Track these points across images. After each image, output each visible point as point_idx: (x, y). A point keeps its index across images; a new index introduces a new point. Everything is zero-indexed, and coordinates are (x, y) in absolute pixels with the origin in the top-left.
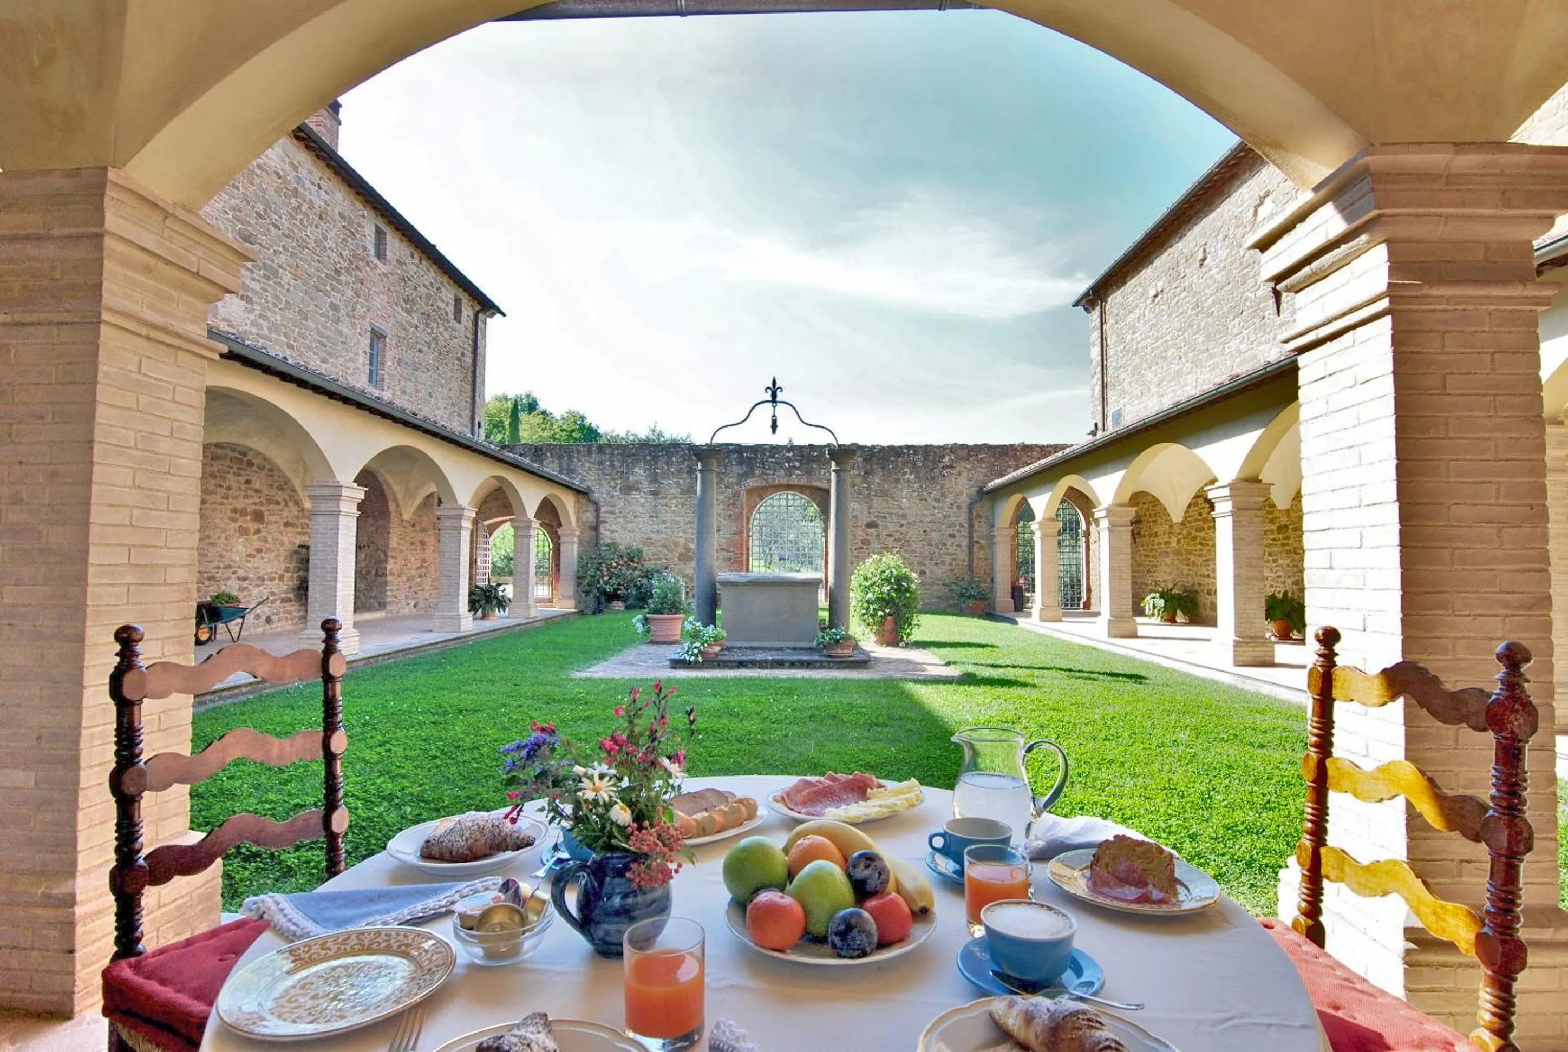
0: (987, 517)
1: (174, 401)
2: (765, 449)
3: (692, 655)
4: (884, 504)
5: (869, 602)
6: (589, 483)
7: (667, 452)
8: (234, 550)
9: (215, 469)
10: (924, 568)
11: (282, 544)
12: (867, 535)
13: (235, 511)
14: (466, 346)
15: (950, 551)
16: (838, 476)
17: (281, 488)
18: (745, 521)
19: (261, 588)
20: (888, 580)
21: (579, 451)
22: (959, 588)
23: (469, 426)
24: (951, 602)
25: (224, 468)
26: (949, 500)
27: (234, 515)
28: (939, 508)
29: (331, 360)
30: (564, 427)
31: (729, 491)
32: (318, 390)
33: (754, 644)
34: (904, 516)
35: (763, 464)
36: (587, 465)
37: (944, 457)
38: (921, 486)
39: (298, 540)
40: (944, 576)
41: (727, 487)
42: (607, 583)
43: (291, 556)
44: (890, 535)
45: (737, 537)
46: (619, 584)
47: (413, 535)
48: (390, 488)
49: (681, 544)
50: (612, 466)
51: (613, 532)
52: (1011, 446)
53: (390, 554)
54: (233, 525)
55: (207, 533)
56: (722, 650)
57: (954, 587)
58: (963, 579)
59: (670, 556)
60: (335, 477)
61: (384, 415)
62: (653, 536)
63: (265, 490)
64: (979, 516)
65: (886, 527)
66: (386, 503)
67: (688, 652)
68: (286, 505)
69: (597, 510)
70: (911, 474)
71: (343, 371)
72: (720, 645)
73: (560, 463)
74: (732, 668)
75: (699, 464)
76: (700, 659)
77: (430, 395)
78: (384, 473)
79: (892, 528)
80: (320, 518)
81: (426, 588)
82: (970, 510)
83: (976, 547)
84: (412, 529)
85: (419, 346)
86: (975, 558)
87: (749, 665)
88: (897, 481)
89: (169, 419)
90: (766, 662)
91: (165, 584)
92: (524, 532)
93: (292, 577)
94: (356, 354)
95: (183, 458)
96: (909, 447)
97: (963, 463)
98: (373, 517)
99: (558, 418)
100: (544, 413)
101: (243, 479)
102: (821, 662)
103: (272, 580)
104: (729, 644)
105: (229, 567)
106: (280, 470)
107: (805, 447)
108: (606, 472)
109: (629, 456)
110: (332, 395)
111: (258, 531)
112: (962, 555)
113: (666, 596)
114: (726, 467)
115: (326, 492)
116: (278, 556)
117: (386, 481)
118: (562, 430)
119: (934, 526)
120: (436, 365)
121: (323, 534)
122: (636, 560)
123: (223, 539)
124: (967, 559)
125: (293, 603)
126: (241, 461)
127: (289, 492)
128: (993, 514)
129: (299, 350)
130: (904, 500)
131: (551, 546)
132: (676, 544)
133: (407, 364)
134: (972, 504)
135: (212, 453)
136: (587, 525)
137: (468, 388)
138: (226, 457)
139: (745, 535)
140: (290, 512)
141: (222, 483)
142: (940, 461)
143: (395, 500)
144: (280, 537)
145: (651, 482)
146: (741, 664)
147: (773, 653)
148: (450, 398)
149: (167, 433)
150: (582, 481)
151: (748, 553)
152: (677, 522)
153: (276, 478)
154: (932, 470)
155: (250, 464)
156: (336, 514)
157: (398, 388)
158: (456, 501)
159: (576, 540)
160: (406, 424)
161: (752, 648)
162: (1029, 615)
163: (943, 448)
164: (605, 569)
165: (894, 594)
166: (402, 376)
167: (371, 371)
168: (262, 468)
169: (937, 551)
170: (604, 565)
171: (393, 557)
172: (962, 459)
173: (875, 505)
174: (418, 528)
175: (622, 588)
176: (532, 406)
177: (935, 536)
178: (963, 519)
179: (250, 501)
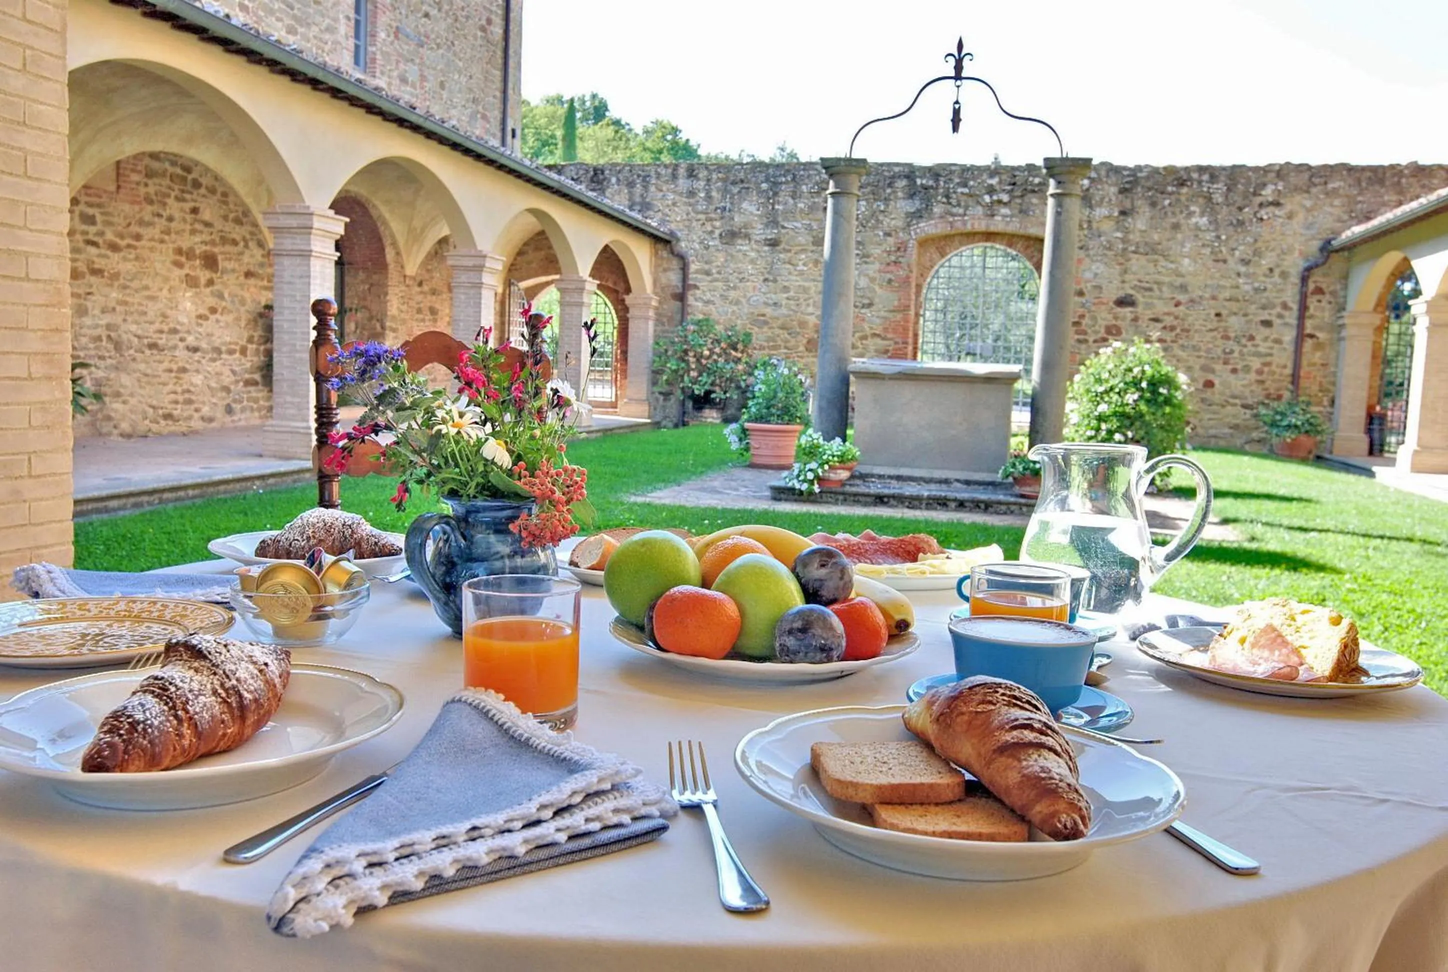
0: (1333, 293)
1: (24, 19)
2: (952, 172)
3: (804, 481)
4: (1151, 268)
5: (1100, 419)
6: (673, 226)
7: (794, 176)
8: (180, 307)
9: (151, 190)
10: (1211, 377)
11: (243, 302)
12: (1116, 318)
13: (179, 251)
14: (494, 9)
15: (1261, 349)
16: (1059, 204)
17: (238, 221)
18: (914, 290)
19: (218, 363)
20: (1136, 383)
21: (658, 176)
22: (1271, 413)
23: (499, 134)
24: (1255, 435)
25: (164, 190)
26: (1266, 262)
27: (178, 258)
28: (1247, 275)
29: (301, 30)
30: (649, 144)
31: (891, 240)
32: (275, 66)
33: (904, 472)
34: (1183, 288)
35: (947, 197)
36: (671, 196)
37: (1264, 185)
38: (1218, 237)
39: (265, 298)
40: (1247, 393)
41: (888, 234)
42: (695, 381)
43: (255, 321)
44: (1156, 320)
45: (899, 316)
46: (713, 384)
47: (420, 298)
48: (385, 223)
49: (811, 325)
50: (709, 197)
51: (708, 302)
52: (1392, 167)
53: (388, 324)
54: (178, 273)
55: (144, 282)
56: (852, 477)
57: (1263, 411)
58: (1279, 398)
59: (793, 342)
60: (303, 201)
61: (371, 109)
62: (768, 311)
63: (219, 224)
64: (1319, 291)
65: (1149, 306)
66: (382, 250)
67: (798, 476)
68: (246, 246)
69: (684, 269)
70: (1202, 215)
71: (318, 48)
72: (849, 469)
73: (630, 192)
74: (866, 504)
75: (831, 183)
76: (816, 488)
77: (442, 85)
78: (377, 203)
79: (1161, 308)
80: (286, 261)
81: (439, 378)
82: (1304, 280)
83: (1308, 344)
84: (418, 289)
85: (425, 8)
86: (1304, 362)
87: (892, 502)
88: (1176, 227)
89: (20, 44)
90: (919, 498)
91: (27, 279)
92: (575, 298)
93: (257, 350)
94: (336, 20)
95: (41, 103)
96: (1201, 169)
97: (1298, 198)
98: (365, 269)
99: (639, 130)
100: (617, 123)
101: (188, 206)
102: (1008, 504)
103: (231, 352)
104: (865, 469)
105: (174, 331)
106: (236, 195)
107: (1018, 168)
108: (700, 208)
109: (734, 183)
110: (295, 76)
111: (210, 283)
112: (1283, 358)
113: (775, 397)
114: (887, 200)
115: (293, 222)
116: (238, 319)
117: (380, 216)
118: (645, 149)
119: (1234, 306)
120: (451, 37)
121: (290, 283)
122: (740, 346)
123: (165, 292)
124: (1290, 365)
125: (260, 387)
126: (184, 179)
127: (250, 228)
128: (1345, 287)
129: (256, 15)
130: (1186, 261)
131: (616, 322)
132: (803, 324)
133: (407, 36)
134: (1309, 269)
135: (146, 167)
136: (669, 291)
137: (498, 74)
138: (163, 174)
139: (912, 313)
140: (252, 256)
141: (161, 212)
142: (1255, 194)
143: (394, 244)
144: (241, 293)
145: (767, 226)
146: (880, 500)
147: (933, 486)
148: (471, 90)
149: (19, 66)
150: (663, 222)
151: (915, 342)
152: (805, 290)
153: (232, 206)
154: (1240, 209)
155: (197, 184)
156: (306, 255)
157: (395, 74)
158: (474, 245)
159: (651, 313)
160: (401, 122)
161: (899, 478)
162: (1392, 462)
163: (1265, 170)
164: (692, 360)
165: (1143, 407)
166: (400, 55)
167: (357, 47)
168: (212, 191)
169: (1237, 348)
170: (691, 354)
171: (394, 330)
172: (1297, 189)
173: (1134, 269)
174: (426, 288)
175: (717, 389)
176: (599, 111)
177: (1235, 323)
178: (1291, 295)
179: (197, 239)
